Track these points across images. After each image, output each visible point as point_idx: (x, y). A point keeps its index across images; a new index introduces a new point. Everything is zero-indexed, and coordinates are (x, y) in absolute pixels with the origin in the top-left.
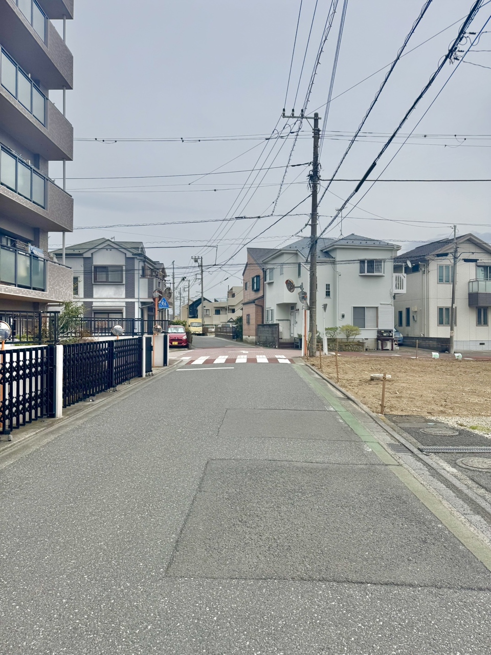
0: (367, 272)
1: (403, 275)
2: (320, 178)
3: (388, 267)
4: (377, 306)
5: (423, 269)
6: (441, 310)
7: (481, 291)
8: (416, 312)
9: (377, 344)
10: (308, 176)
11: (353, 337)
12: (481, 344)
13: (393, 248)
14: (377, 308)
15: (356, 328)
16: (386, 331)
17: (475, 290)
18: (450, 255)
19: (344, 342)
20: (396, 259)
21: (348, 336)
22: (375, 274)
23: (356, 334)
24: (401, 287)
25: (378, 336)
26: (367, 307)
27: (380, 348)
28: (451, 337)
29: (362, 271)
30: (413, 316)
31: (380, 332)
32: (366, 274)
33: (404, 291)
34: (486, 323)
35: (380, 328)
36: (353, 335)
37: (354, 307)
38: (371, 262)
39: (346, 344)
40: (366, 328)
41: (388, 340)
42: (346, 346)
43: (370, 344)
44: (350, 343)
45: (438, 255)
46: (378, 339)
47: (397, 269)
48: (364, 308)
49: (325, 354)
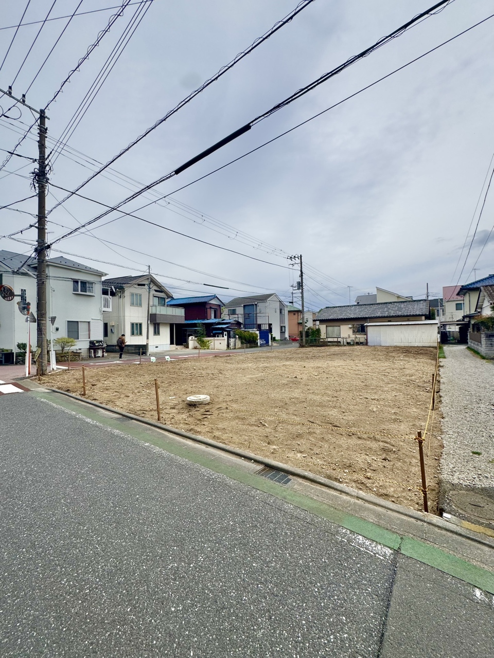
0: (81, 291)
1: (109, 297)
2: (49, 181)
3: (98, 289)
4: (89, 321)
5: (120, 295)
6: (132, 324)
7: (158, 313)
8: (113, 326)
9: (90, 352)
10: (33, 173)
11: (68, 348)
12: (156, 347)
13: (101, 275)
14: (89, 322)
15: (71, 340)
16: (98, 342)
17: (154, 312)
18: (146, 285)
19: (60, 354)
20: (104, 283)
21: (63, 348)
22: (88, 293)
23: (72, 346)
24: (108, 307)
25: (90, 346)
26: (81, 322)
27: (93, 355)
28: (147, 344)
29: (75, 289)
30: (111, 329)
31: (92, 343)
32: (80, 292)
33: (110, 310)
34: (159, 334)
35: (92, 339)
36: (68, 347)
37: (68, 321)
38: (84, 283)
39: (62, 355)
40: (79, 340)
41: (99, 349)
42: (62, 357)
43: (84, 353)
44: (65, 353)
45: (139, 285)
46: (90, 349)
47: (105, 292)
48: (78, 322)
49: (53, 369)
